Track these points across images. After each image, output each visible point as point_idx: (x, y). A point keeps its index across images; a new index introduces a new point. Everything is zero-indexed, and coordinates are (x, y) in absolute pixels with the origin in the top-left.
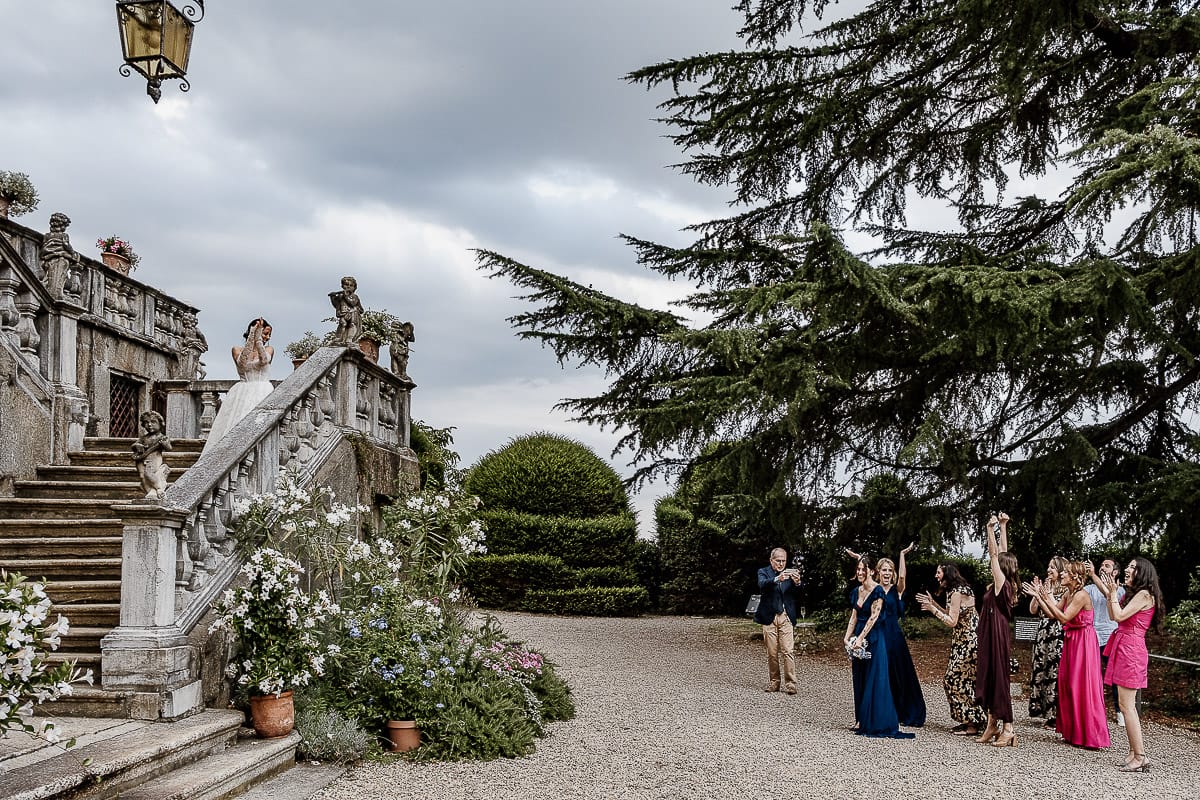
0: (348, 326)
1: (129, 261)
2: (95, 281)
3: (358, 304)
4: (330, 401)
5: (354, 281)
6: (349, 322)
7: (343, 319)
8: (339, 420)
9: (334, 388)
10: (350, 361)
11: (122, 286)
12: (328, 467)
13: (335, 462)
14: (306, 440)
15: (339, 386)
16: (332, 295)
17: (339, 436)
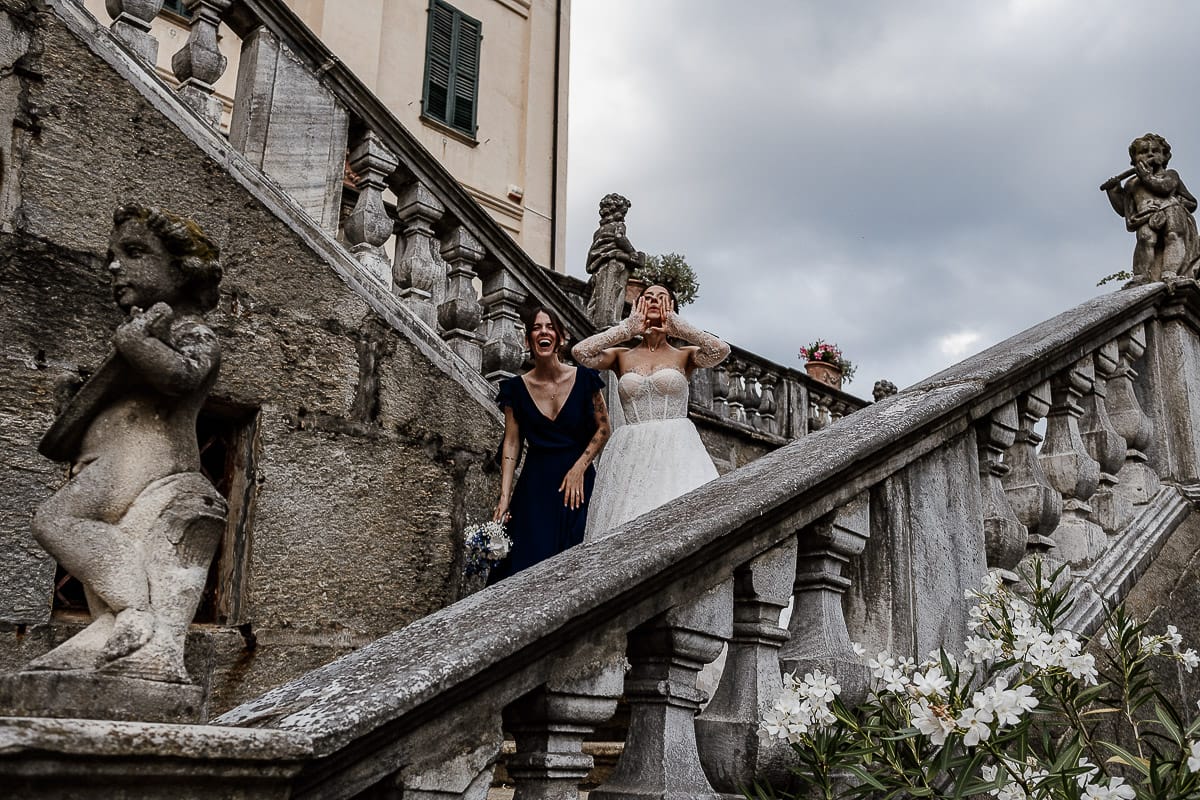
0: (1161, 246)
1: (841, 369)
2: (794, 396)
3: (1179, 190)
4: (1137, 411)
5: (1161, 141)
6: (1162, 232)
7: (1146, 230)
8: (1171, 464)
9: (1143, 385)
10: (1179, 318)
11: (834, 403)
12: (1156, 580)
13: (1178, 567)
14: (1078, 504)
15: (1158, 380)
16: (1110, 186)
17: (1177, 506)
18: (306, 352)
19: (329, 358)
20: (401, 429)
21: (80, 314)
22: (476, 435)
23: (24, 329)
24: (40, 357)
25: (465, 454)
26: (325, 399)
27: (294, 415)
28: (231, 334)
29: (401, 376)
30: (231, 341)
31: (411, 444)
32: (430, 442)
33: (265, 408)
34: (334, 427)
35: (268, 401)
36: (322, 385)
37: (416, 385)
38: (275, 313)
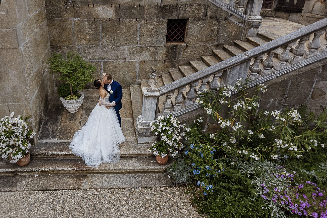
18: (196, 10)
19: (199, 10)
20: (210, 17)
21: (167, 13)
22: (223, 15)
23: (161, 16)
24: (163, 19)
25: (221, 19)
26: (198, 15)
27: (194, 18)
28: (185, 10)
29: (211, 9)
30: (185, 11)
31: (212, 19)
32: (215, 18)
33: (190, 19)
34: (199, 19)
35: (190, 18)
36: (198, 14)
37: (213, 10)
38: (191, 6)
